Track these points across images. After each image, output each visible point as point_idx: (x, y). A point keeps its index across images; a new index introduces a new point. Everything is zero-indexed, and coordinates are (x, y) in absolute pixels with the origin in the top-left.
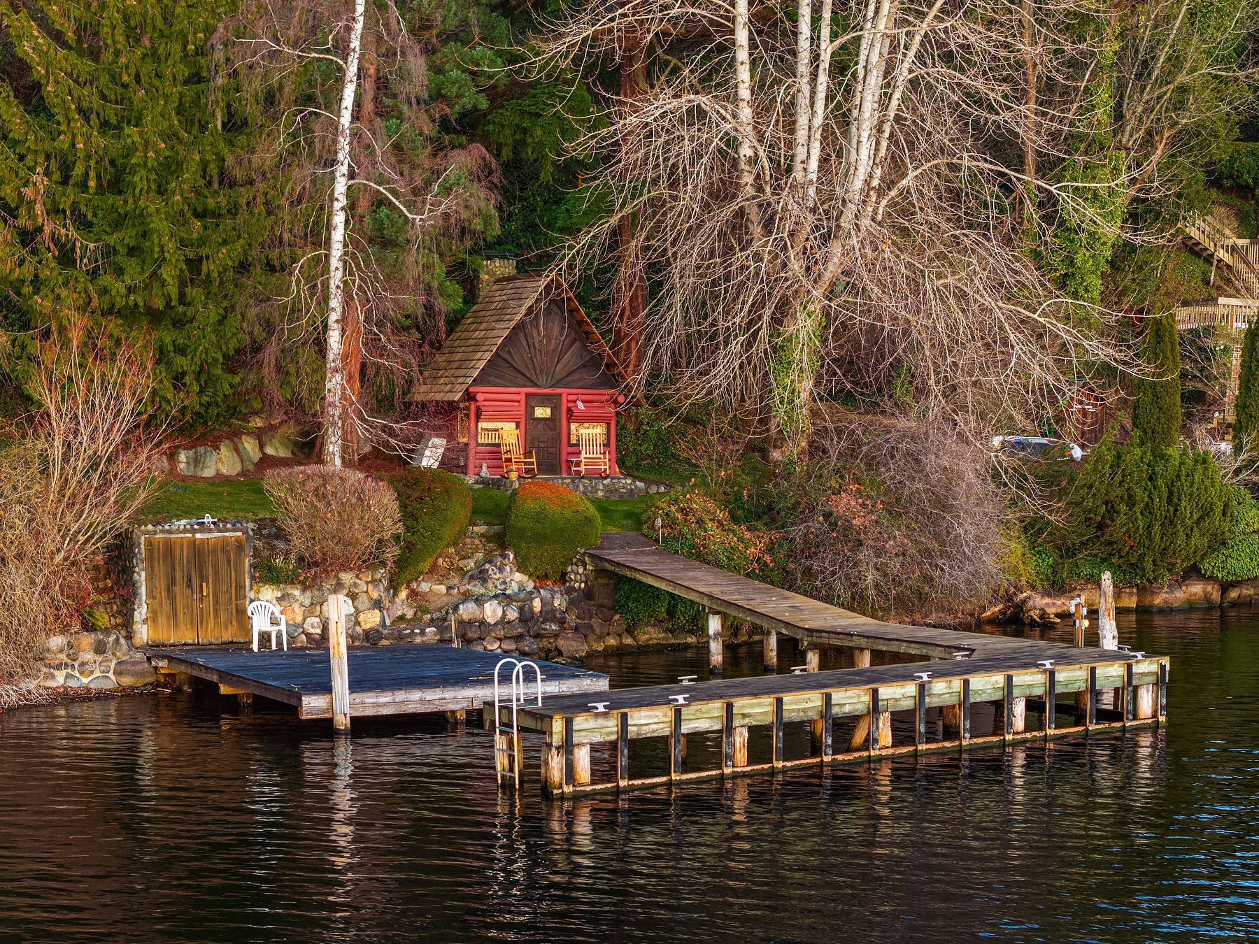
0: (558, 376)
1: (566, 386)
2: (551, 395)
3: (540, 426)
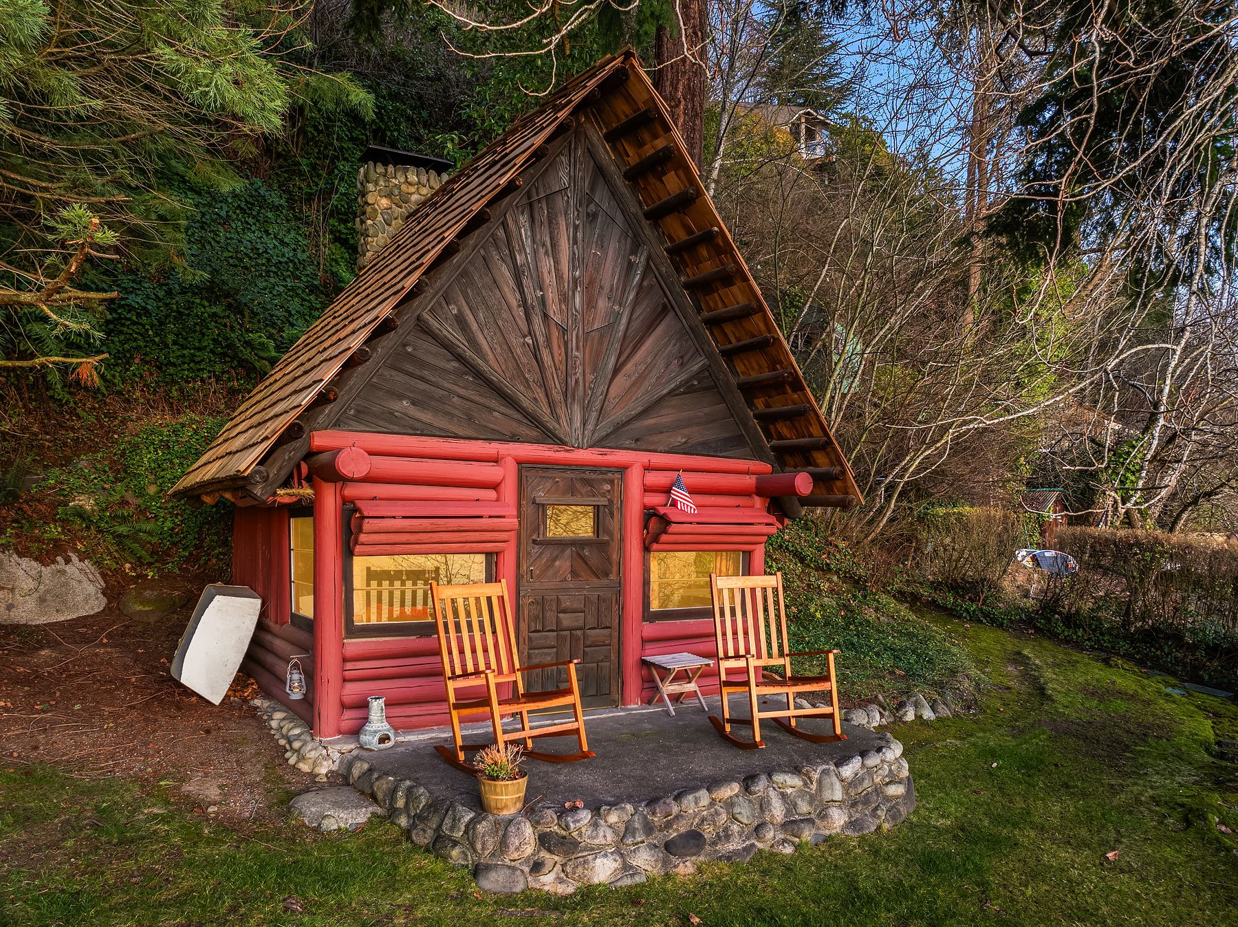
0: (618, 414)
1: (639, 443)
2: (595, 468)
3: (564, 564)
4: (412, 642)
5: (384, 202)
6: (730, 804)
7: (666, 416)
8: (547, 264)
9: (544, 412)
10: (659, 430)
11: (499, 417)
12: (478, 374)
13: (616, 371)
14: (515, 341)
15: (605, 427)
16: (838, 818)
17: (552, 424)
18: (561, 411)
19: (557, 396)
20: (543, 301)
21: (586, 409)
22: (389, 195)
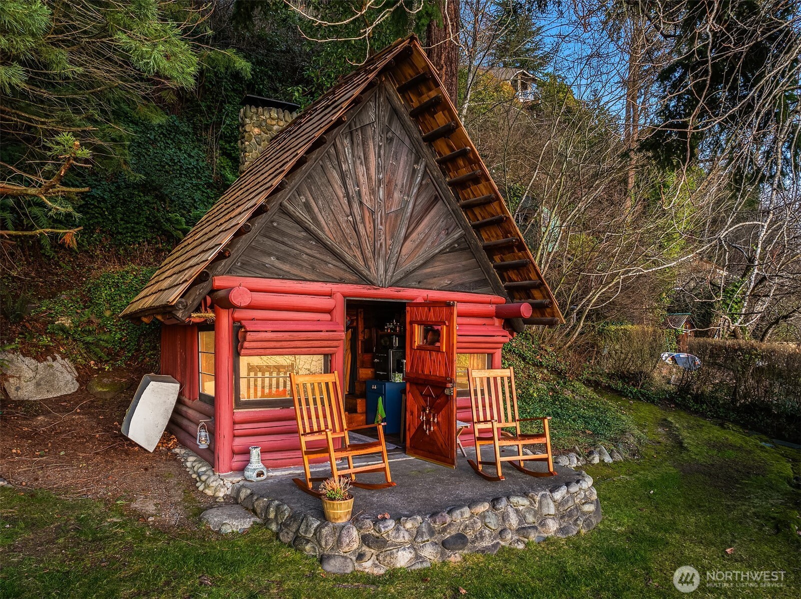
0: (407, 265)
4: (277, 411)
5: (256, 130)
6: (483, 516)
7: (438, 267)
8: (361, 170)
9: (360, 264)
10: (433, 276)
11: (332, 267)
12: (319, 240)
13: (406, 238)
14: (342, 219)
15: (399, 274)
16: (553, 526)
17: (365, 272)
18: (371, 264)
19: (369, 255)
20: (359, 194)
21: (387, 262)
22: (259, 126)
